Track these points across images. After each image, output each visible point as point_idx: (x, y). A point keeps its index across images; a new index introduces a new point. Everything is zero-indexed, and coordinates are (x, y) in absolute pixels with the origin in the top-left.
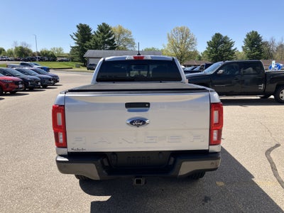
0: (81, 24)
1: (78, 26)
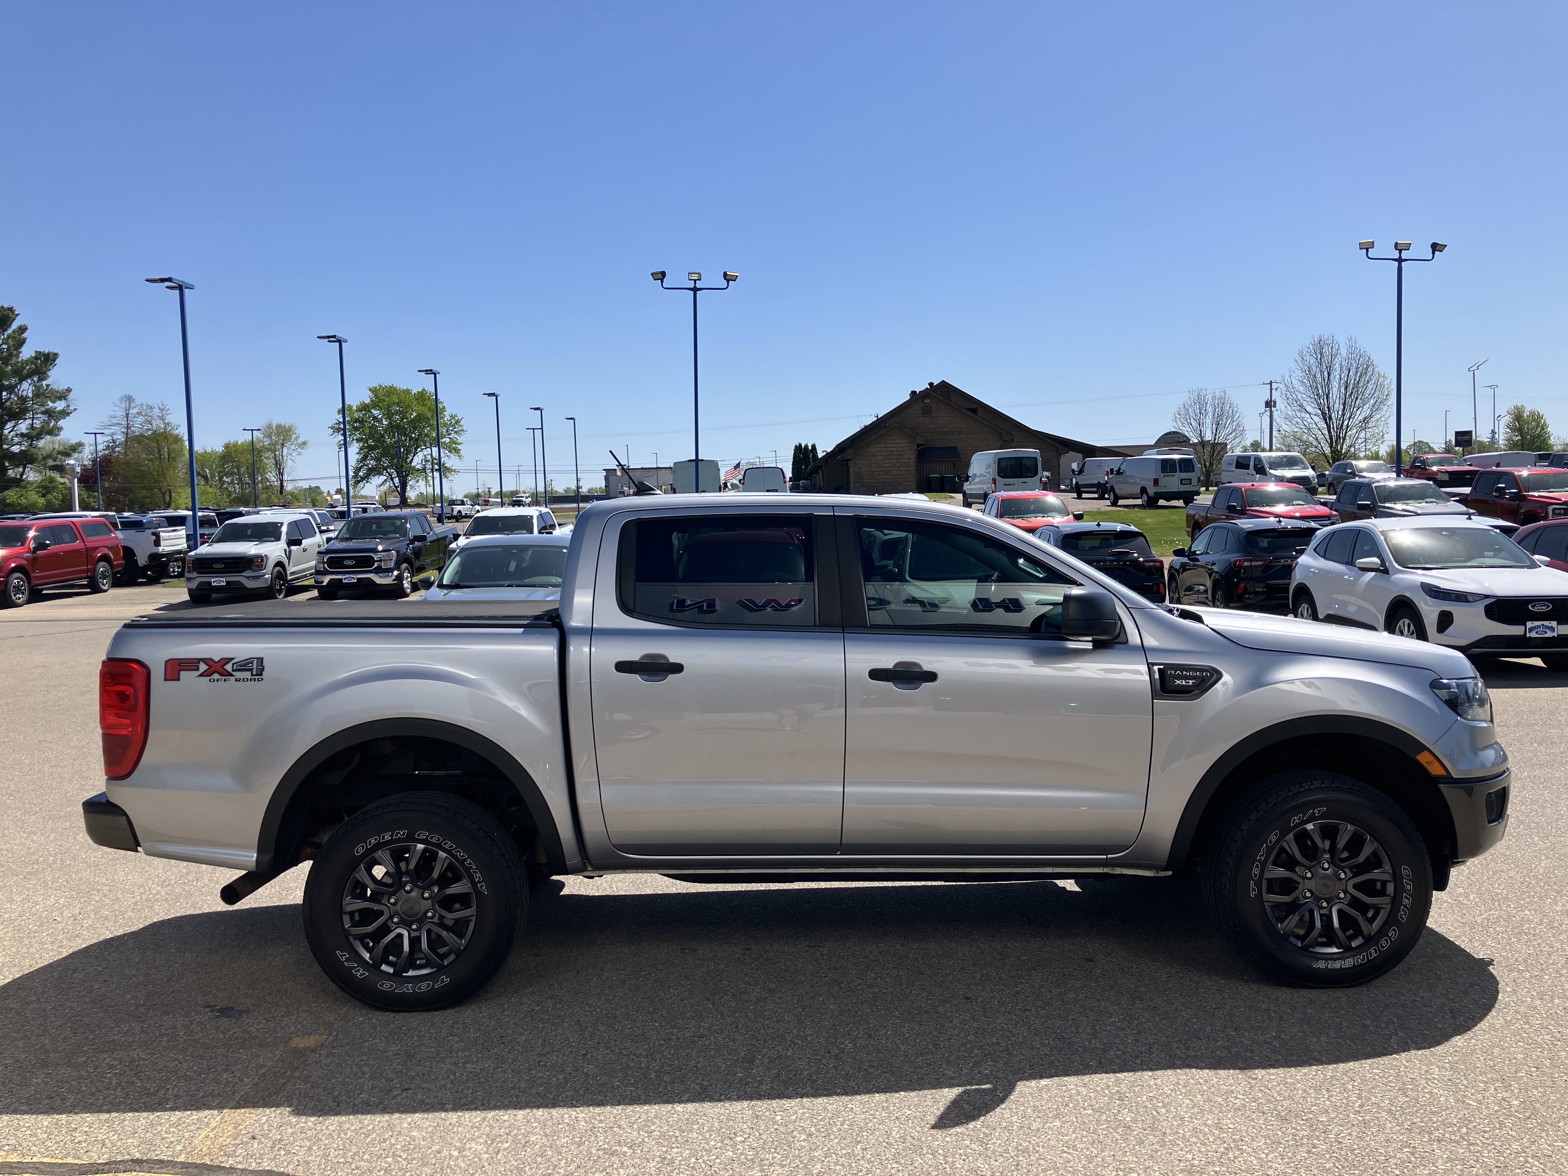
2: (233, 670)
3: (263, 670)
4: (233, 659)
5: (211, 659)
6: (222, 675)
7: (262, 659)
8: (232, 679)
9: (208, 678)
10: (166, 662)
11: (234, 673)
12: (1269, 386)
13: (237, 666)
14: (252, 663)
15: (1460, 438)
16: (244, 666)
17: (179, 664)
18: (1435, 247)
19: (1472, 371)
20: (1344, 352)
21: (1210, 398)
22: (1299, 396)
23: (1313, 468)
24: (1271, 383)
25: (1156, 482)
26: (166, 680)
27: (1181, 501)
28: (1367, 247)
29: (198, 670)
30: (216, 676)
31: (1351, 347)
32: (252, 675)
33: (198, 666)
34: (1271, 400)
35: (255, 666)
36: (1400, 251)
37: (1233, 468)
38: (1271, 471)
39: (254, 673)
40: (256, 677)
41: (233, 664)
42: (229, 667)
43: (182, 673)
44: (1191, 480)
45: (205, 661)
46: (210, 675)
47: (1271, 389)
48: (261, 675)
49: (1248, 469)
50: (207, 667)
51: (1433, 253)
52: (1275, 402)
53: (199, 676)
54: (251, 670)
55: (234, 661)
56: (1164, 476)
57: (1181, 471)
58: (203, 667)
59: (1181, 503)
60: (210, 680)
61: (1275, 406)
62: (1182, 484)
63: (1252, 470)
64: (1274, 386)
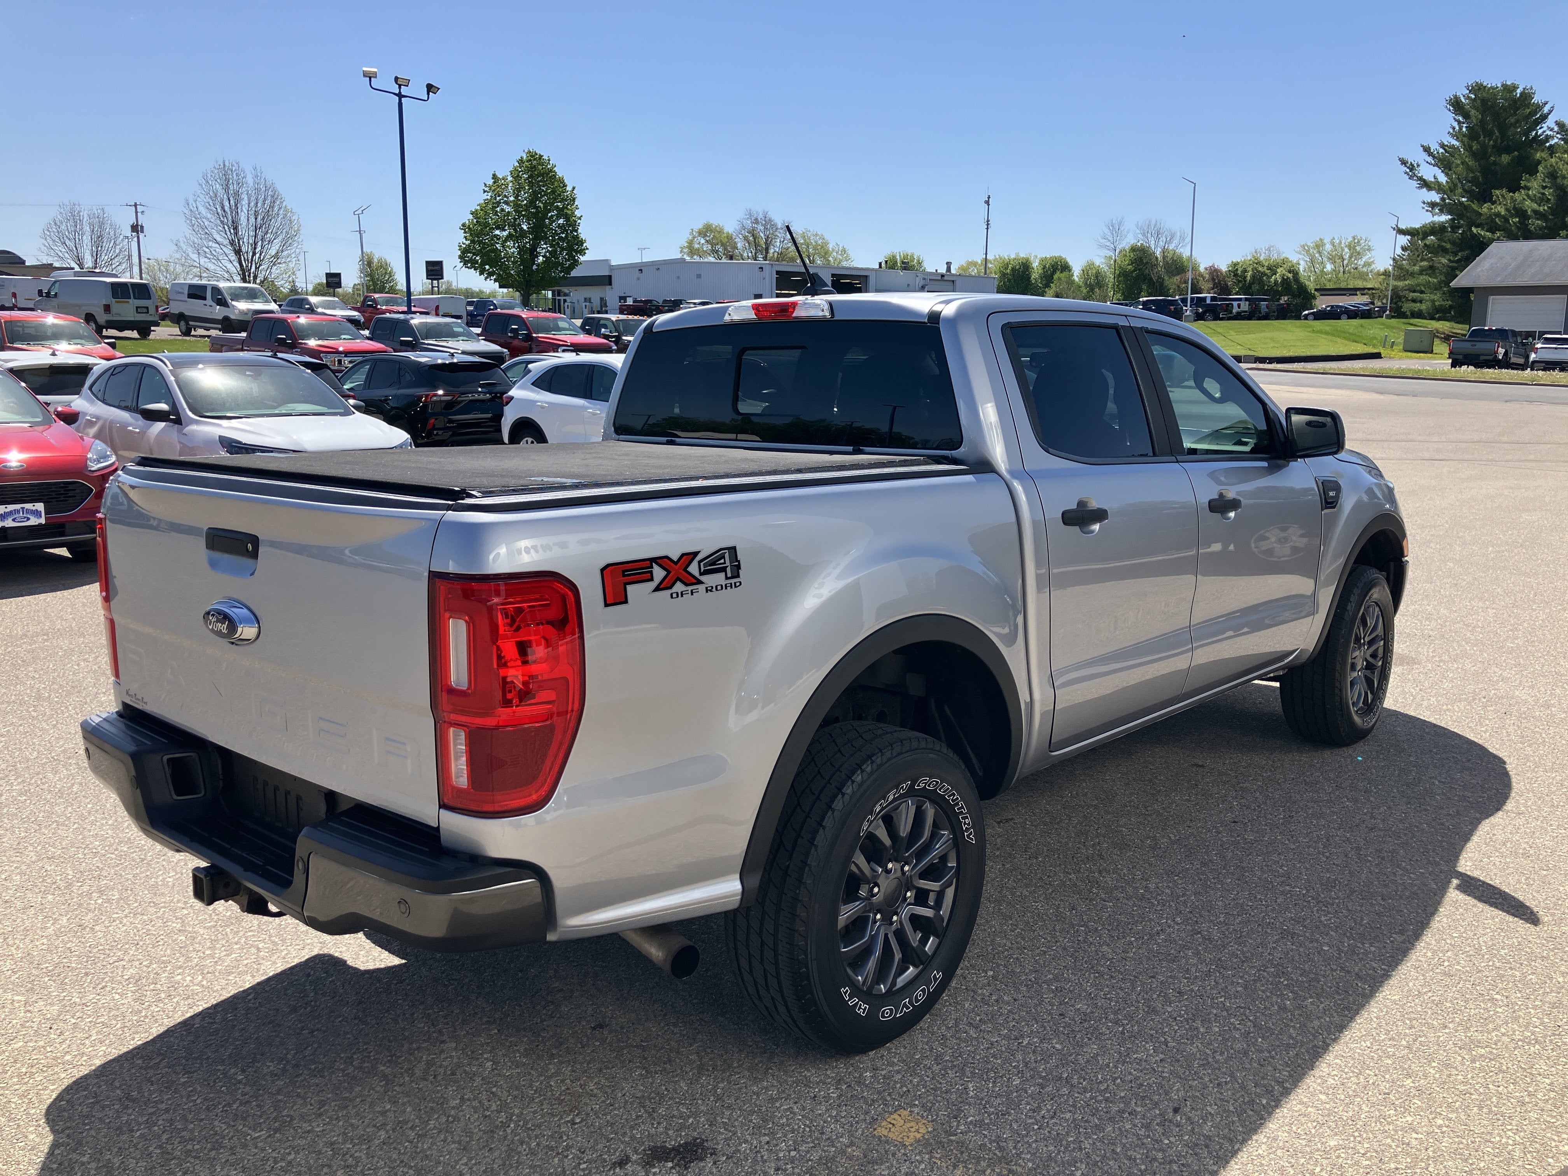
0: (1478, 88)
1: (1456, 105)
2: (701, 574)
3: (738, 567)
4: (696, 554)
5: (667, 557)
6: (687, 585)
7: (734, 548)
8: (702, 588)
9: (669, 592)
10: (602, 570)
11: (703, 578)
12: (134, 208)
13: (705, 566)
14: (724, 557)
15: (330, 279)
16: (714, 564)
17: (624, 571)
18: (430, 88)
19: (358, 214)
20: (250, 180)
21: (85, 216)
22: (207, 223)
23: (275, 301)
24: (136, 205)
25: (107, 308)
26: (607, 605)
27: (135, 331)
28: (370, 76)
29: (652, 579)
30: (679, 587)
31: (257, 176)
32: (727, 578)
33: (651, 572)
34: (137, 225)
35: (728, 563)
36: (400, 86)
37: (185, 297)
38: (234, 303)
39: (729, 575)
40: (733, 581)
41: (700, 562)
42: (694, 569)
43: (629, 587)
44: (147, 308)
45: (662, 561)
46: (671, 587)
47: (136, 212)
48: (738, 576)
49: (204, 298)
50: (664, 573)
51: (428, 94)
52: (142, 227)
53: (655, 590)
54: (724, 570)
55: (700, 557)
56: (117, 302)
57: (135, 298)
58: (659, 573)
59: (135, 334)
60: (672, 595)
61: (142, 232)
62: (137, 312)
63: (209, 301)
64: (140, 209)
